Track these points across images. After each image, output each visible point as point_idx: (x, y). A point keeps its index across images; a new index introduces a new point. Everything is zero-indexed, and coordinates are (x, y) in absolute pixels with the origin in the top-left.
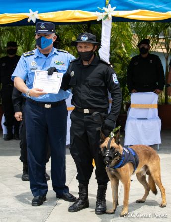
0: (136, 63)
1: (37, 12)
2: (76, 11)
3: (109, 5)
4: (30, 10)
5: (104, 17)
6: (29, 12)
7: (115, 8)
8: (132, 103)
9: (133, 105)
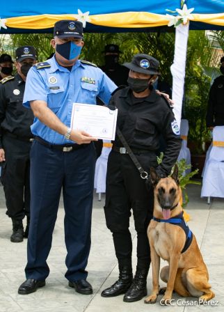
0: (220, 87)
1: (88, 13)
2: (141, 13)
3: (185, 6)
4: (79, 11)
5: (177, 21)
6: (77, 13)
7: (192, 9)
8: (214, 140)
9: (216, 142)
